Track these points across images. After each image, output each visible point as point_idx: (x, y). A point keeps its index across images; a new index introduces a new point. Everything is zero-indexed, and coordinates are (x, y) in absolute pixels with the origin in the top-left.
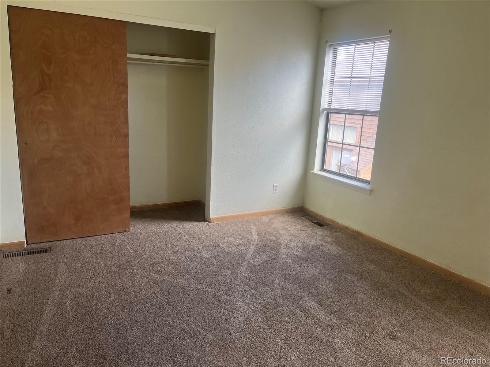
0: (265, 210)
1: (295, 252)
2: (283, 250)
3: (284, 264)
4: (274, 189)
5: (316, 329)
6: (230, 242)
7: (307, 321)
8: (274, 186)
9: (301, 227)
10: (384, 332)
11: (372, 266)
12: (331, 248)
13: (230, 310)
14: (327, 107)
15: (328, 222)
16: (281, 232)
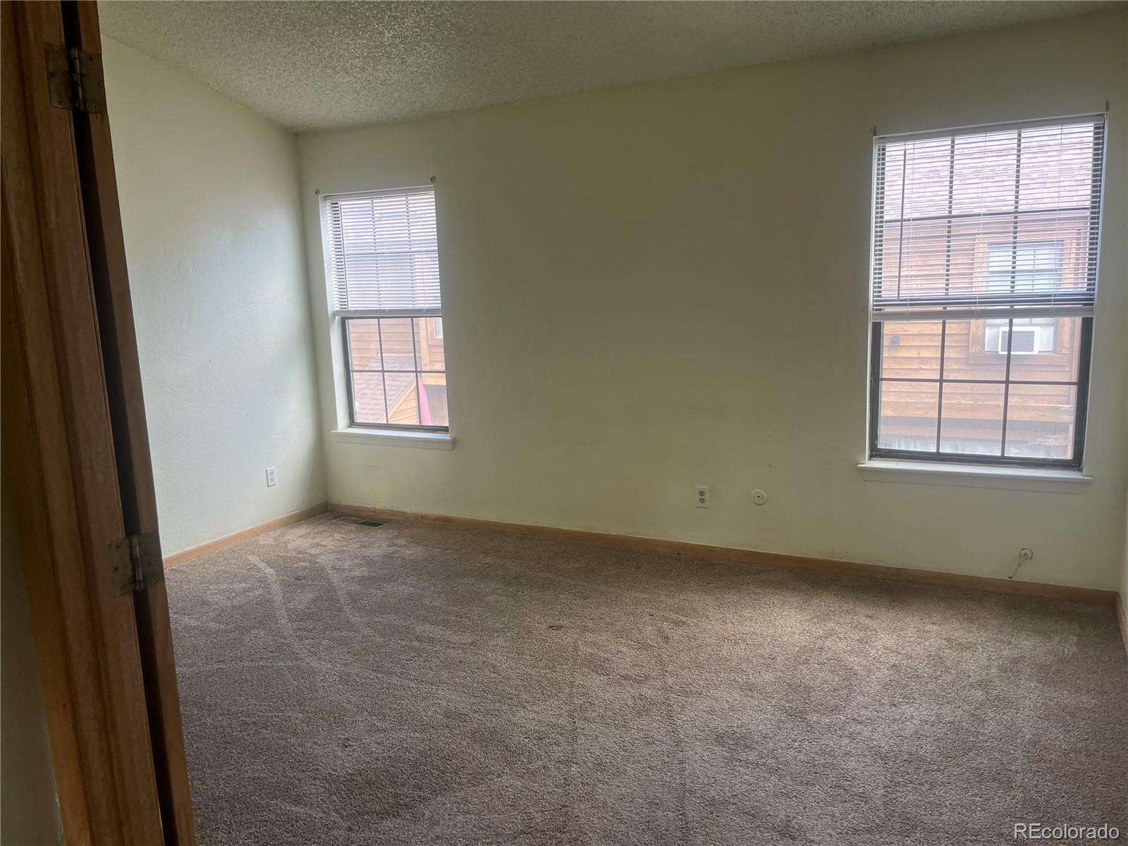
0: (260, 524)
1: (357, 573)
2: (335, 577)
3: (350, 594)
4: (269, 478)
5: (454, 653)
6: (224, 591)
7: (436, 649)
8: (269, 472)
9: (344, 536)
10: (544, 626)
11: (489, 558)
12: (414, 552)
13: (305, 675)
14: (338, 309)
15: (385, 517)
16: (313, 551)
